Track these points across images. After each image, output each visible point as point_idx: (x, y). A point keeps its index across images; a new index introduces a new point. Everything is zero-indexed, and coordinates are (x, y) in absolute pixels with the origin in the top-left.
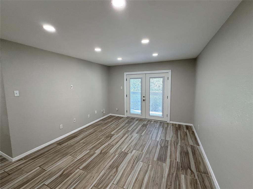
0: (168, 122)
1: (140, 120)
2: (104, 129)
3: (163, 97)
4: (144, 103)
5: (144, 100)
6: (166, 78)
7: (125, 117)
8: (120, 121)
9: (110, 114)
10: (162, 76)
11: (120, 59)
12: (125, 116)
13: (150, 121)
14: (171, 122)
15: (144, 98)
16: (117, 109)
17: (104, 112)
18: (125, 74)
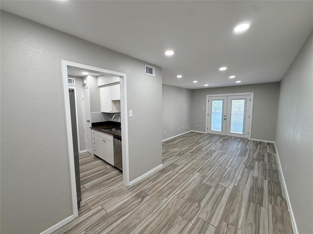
0: (249, 138)
1: (221, 136)
2: (192, 139)
3: (244, 120)
4: (225, 122)
5: (225, 119)
6: (248, 100)
7: (205, 134)
8: (202, 135)
9: (192, 131)
10: (244, 98)
11: (206, 85)
12: (206, 132)
13: (230, 137)
14: (252, 139)
15: (225, 117)
16: (198, 126)
17: (188, 128)
18: (208, 96)
